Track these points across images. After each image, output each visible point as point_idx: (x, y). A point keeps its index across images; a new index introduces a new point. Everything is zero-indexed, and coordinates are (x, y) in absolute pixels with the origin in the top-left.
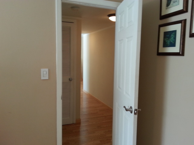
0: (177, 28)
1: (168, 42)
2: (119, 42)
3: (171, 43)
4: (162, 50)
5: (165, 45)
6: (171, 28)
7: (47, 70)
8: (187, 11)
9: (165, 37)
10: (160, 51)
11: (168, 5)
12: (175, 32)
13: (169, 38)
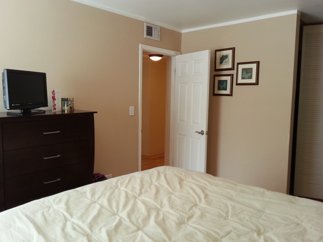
0: (228, 79)
1: (222, 87)
2: (180, 84)
3: (223, 88)
4: (217, 92)
5: (219, 89)
6: (224, 78)
7: (133, 107)
8: (234, 69)
9: (219, 84)
10: (215, 93)
11: (221, 63)
12: (227, 81)
13: (222, 84)
